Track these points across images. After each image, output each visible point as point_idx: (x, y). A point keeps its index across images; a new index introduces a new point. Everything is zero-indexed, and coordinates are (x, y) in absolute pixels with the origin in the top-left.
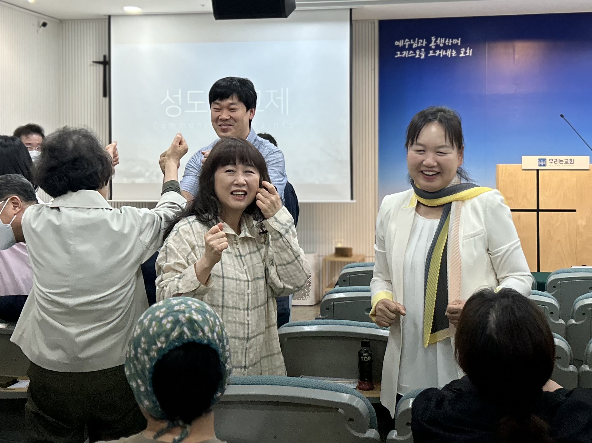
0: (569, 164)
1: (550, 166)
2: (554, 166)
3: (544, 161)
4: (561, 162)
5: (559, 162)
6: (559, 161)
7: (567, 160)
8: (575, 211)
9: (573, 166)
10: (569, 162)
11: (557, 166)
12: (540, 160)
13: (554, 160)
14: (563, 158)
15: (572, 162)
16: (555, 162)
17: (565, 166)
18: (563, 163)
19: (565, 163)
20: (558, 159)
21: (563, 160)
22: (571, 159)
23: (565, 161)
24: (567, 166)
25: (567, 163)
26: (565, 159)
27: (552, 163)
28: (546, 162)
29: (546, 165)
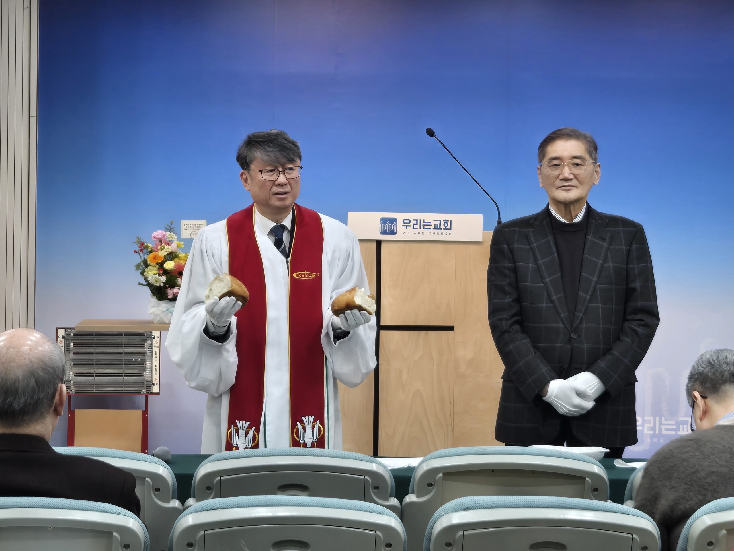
0: (442, 231)
1: (404, 233)
2: (411, 234)
3: (392, 223)
4: (426, 227)
5: (422, 227)
6: (422, 223)
7: (438, 223)
8: (451, 328)
9: (450, 234)
10: (442, 227)
11: (419, 233)
12: (384, 221)
13: (413, 222)
14: (430, 217)
15: (448, 225)
16: (415, 226)
18: (430, 229)
19: (433, 229)
20: (420, 220)
21: (430, 223)
22: (446, 220)
23: (433, 223)
24: (438, 234)
25: (438, 228)
26: (434, 220)
27: (408, 227)
28: (396, 225)
29: (394, 232)
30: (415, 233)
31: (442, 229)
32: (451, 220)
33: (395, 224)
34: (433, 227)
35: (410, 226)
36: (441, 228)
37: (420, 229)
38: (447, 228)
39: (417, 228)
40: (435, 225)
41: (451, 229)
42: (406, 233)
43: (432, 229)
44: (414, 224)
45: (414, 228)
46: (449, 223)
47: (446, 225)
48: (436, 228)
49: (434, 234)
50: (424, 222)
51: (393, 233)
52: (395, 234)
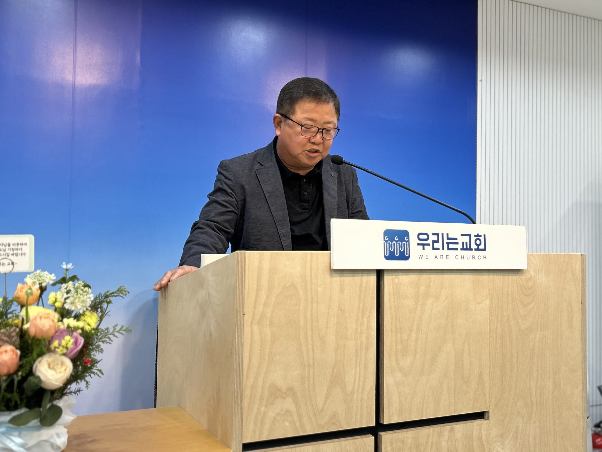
0: (473, 253)
1: (421, 257)
2: (430, 259)
3: (402, 240)
4: (451, 246)
5: (446, 246)
6: (446, 240)
7: (467, 239)
8: (485, 416)
9: (485, 257)
10: (474, 246)
11: (442, 257)
12: (390, 235)
13: (432, 238)
14: (456, 230)
15: (481, 243)
16: (436, 245)
17: (462, 257)
18: (457, 249)
19: (461, 249)
20: (443, 234)
21: (456, 239)
22: (478, 235)
23: (461, 240)
24: (468, 258)
25: (468, 247)
26: (462, 235)
27: (425, 247)
28: (408, 243)
29: (406, 255)
30: (436, 257)
31: (474, 250)
32: (485, 236)
33: (406, 242)
34: (460, 246)
35: (428, 245)
36: (472, 248)
37: (443, 249)
38: (481, 247)
39: (438, 249)
40: (463, 243)
41: (485, 249)
42: (423, 258)
43: (459, 249)
44: (434, 242)
45: (434, 249)
46: (482, 239)
47: (478, 242)
48: (465, 247)
49: (462, 258)
50: (448, 238)
51: (404, 257)
52: (407, 258)
